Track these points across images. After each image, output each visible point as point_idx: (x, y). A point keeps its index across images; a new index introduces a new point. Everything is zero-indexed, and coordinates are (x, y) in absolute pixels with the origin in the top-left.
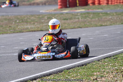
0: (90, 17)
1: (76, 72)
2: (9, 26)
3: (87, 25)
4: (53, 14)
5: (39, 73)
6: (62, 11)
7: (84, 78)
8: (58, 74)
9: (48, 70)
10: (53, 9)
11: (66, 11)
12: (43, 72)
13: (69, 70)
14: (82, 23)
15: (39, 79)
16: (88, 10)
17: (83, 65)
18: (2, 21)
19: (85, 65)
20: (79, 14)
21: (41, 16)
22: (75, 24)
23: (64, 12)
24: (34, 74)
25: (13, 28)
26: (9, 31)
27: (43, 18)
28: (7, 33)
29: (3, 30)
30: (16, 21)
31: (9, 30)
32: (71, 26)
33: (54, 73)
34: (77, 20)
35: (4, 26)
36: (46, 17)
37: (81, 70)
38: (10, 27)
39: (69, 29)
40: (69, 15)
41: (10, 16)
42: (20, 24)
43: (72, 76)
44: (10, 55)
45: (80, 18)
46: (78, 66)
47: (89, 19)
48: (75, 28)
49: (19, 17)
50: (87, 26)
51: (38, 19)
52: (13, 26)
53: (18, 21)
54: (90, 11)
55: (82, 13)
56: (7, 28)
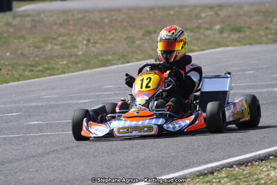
2: (264, 27)
18: (250, 17)
25: (273, 31)
26: (265, 39)
28: (260, 43)
29: (252, 35)
31: (266, 35)
35: (254, 27)
38: (267, 28)
41: (267, 5)
44: (265, 90)
52: (274, 27)
56: (260, 32)
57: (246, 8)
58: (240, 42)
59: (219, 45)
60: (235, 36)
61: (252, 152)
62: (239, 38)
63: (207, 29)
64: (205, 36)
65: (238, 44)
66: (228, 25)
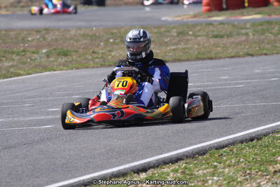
0: (273, 31)
1: (237, 155)
2: (91, 51)
3: (267, 49)
4: (190, 24)
5: (153, 156)
6: (209, 17)
7: (253, 168)
8: (196, 159)
9: (174, 150)
10: (192, 13)
11: (220, 17)
12: (161, 154)
13: (221, 151)
14: (254, 46)
15: (153, 170)
16: (270, 15)
17: (252, 140)
18: (77, 41)
19: (258, 140)
20: (248, 26)
21: (163, 30)
22: (239, 47)
23: (215, 21)
24: (143, 159)
25: (100, 56)
26: (91, 62)
27: (168, 34)
28: (87, 68)
29: (78, 59)
30: (107, 40)
31: (93, 60)
32: (230, 51)
33: (187, 157)
34: (244, 38)
35: (81, 51)
36: (175, 30)
37: (247, 151)
38: (93, 52)
39: (224, 58)
40: (226, 26)
41: (94, 29)
42: (116, 47)
43: (227, 163)
45: (251, 34)
46: (242, 142)
47: (270, 35)
48: (239, 57)
49: (115, 31)
50: (265, 51)
51: (157, 35)
52: (100, 51)
53: (111, 40)
54: (274, 17)
55: (254, 23)
56: (87, 56)
57: (73, 32)
58: (66, 66)
59: (45, 69)
60: (62, 60)
61: (76, 177)
62: (66, 61)
63: (34, 53)
64: (31, 60)
65: (65, 68)
66: (55, 49)
